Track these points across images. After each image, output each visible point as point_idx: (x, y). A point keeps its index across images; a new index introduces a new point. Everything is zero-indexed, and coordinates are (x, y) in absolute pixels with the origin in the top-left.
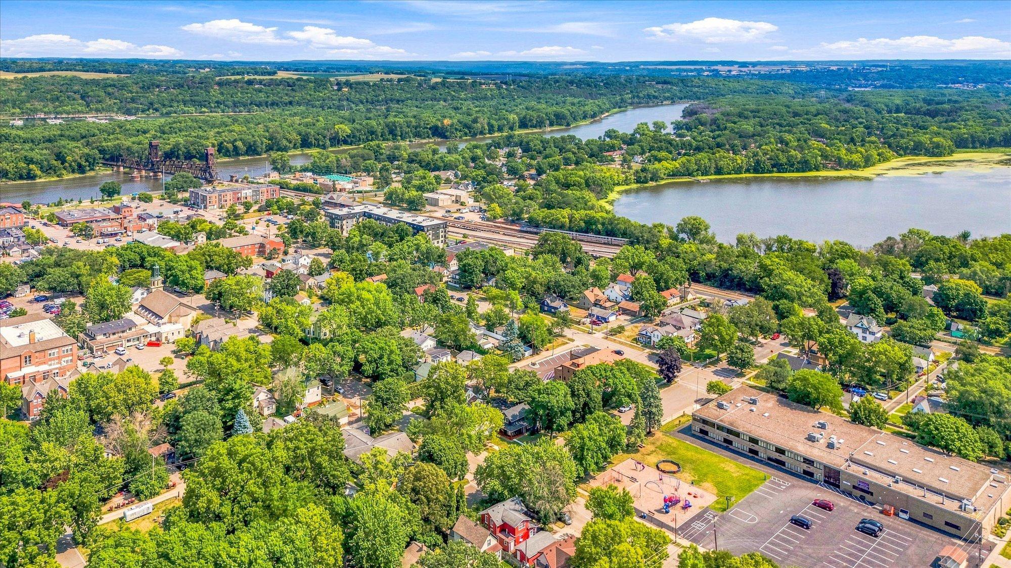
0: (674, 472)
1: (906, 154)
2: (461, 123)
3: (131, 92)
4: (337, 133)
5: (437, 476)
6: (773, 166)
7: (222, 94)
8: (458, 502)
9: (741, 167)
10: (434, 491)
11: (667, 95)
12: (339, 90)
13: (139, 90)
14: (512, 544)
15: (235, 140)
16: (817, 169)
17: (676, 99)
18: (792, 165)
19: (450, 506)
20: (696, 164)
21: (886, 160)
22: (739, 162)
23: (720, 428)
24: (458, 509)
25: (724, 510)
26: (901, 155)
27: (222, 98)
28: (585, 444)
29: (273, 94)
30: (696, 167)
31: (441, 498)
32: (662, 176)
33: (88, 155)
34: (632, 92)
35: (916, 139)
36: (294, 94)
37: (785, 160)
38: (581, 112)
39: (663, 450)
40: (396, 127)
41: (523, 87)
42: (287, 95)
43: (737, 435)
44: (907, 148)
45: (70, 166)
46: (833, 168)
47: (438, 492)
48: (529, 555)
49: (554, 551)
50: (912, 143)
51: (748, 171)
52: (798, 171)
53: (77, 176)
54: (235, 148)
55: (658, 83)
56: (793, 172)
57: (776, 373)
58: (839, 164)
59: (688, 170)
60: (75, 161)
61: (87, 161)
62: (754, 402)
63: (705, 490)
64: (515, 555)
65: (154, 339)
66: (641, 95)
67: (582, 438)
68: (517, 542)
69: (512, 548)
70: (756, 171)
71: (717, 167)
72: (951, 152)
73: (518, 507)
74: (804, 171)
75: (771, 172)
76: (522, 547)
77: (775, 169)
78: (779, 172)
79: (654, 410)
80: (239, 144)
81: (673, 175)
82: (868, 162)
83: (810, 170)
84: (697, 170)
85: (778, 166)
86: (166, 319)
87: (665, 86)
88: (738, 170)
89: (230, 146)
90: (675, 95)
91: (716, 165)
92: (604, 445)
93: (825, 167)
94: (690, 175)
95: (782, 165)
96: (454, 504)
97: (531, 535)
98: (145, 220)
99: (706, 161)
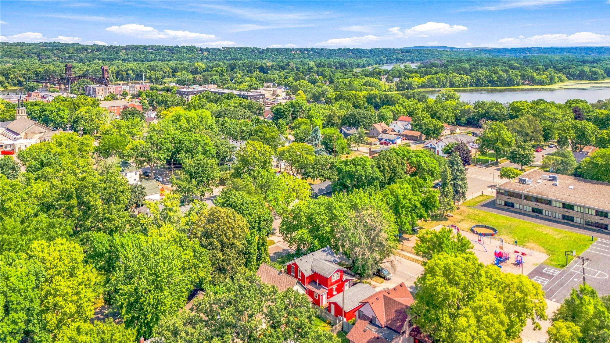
0: (492, 235)
1: (574, 79)
2: (278, 66)
3: (69, 53)
4: (197, 68)
5: (234, 220)
6: (489, 82)
7: (127, 55)
8: (259, 249)
9: (467, 83)
10: (230, 235)
11: (409, 58)
12: (202, 53)
13: (74, 52)
14: (325, 297)
15: (128, 70)
16: (518, 84)
17: (414, 61)
18: (501, 82)
19: (249, 253)
20: (437, 80)
21: (562, 81)
22: (465, 79)
23: (527, 198)
24: (259, 259)
25: (563, 266)
26: (571, 80)
27: (127, 57)
28: (399, 201)
29: (160, 55)
30: (437, 82)
31: (238, 243)
32: (414, 86)
33: (24, 74)
34: (386, 56)
35: (580, 69)
36: (173, 55)
37: (496, 78)
38: (356, 63)
39: (472, 219)
40: (235, 66)
41: (318, 53)
42: (168, 56)
43: (549, 202)
44: (575, 75)
45: (12, 81)
46: (528, 84)
47: (234, 237)
48: (347, 308)
49: (382, 300)
50: (578, 72)
51: (471, 85)
52: (505, 85)
53: (17, 88)
54: (128, 75)
55: (402, 52)
56: (502, 86)
57: (562, 162)
58: (532, 81)
59: (432, 83)
60: (16, 78)
61: (24, 78)
62: (554, 179)
63: (532, 249)
64: (328, 309)
65: (9, 149)
66: (392, 58)
67: (397, 196)
68: (330, 294)
69: (325, 302)
70: (477, 85)
71: (450, 83)
72: (604, 78)
73: (330, 257)
74: (509, 86)
75: (488, 86)
76: (337, 298)
77: (490, 84)
78: (492, 86)
79: (460, 182)
80: (130, 72)
81: (422, 87)
82: (552, 81)
83: (513, 85)
84: (438, 84)
85: (492, 83)
86: (22, 135)
87: (407, 54)
88: (465, 85)
89: (124, 73)
90: (413, 58)
91: (450, 81)
92: (418, 204)
93: (522, 84)
94: (433, 87)
95: (494, 82)
96: (254, 251)
97: (346, 287)
98: (45, 98)
99: (444, 78)
